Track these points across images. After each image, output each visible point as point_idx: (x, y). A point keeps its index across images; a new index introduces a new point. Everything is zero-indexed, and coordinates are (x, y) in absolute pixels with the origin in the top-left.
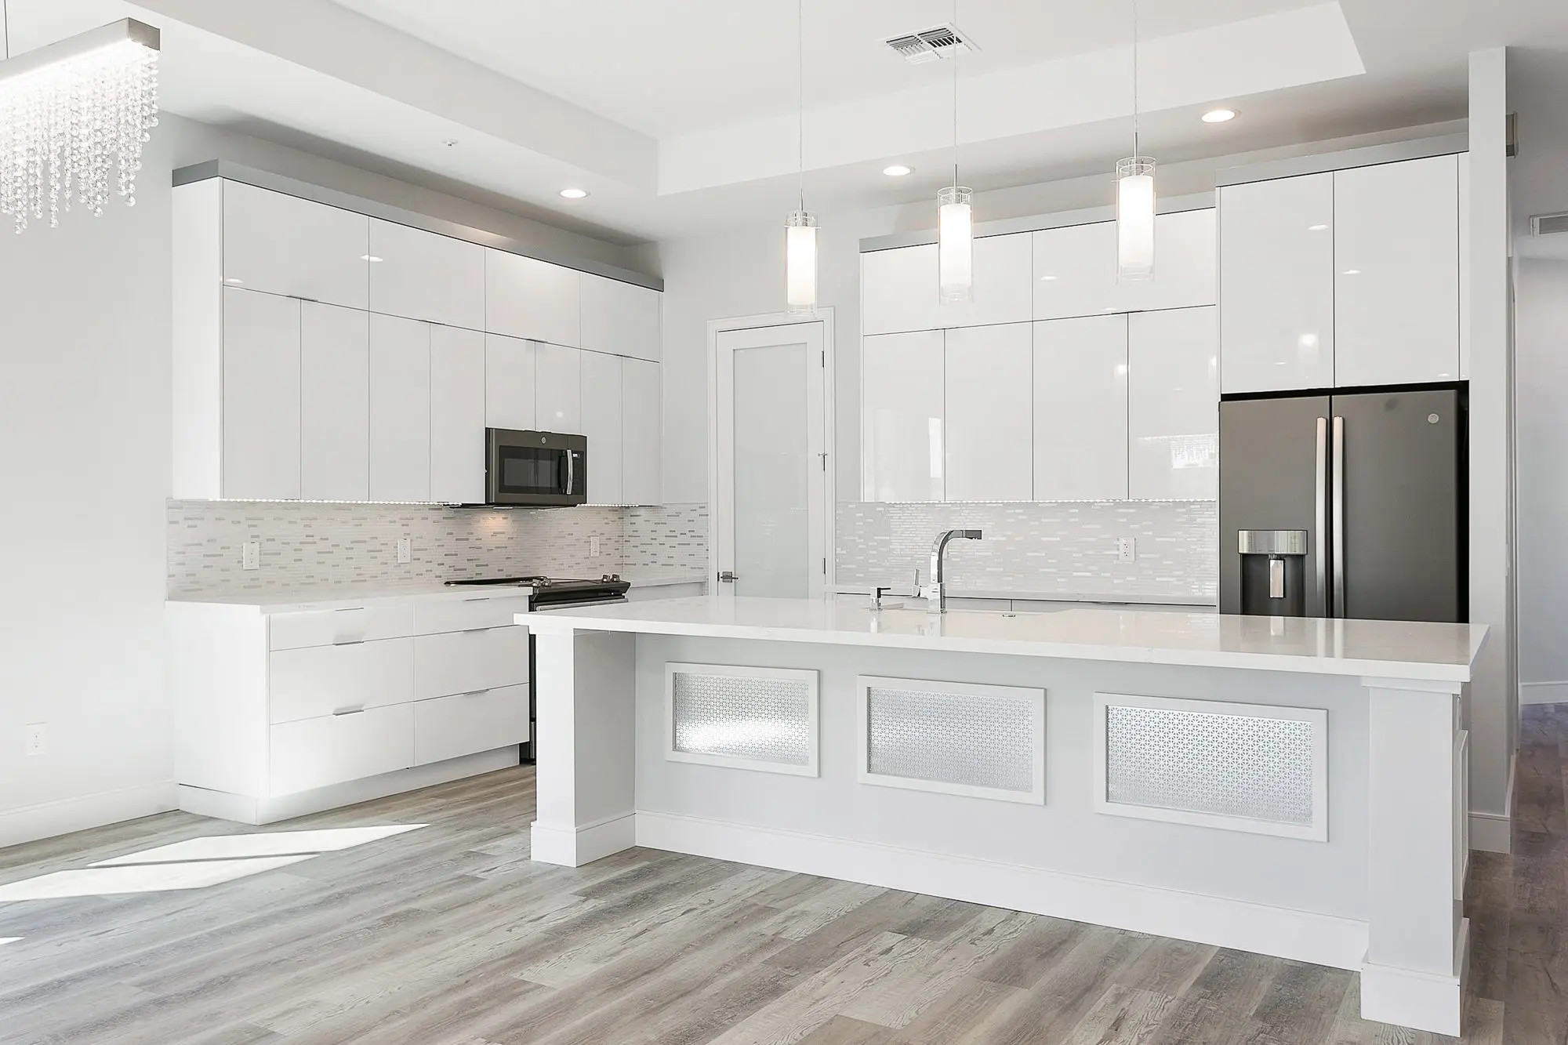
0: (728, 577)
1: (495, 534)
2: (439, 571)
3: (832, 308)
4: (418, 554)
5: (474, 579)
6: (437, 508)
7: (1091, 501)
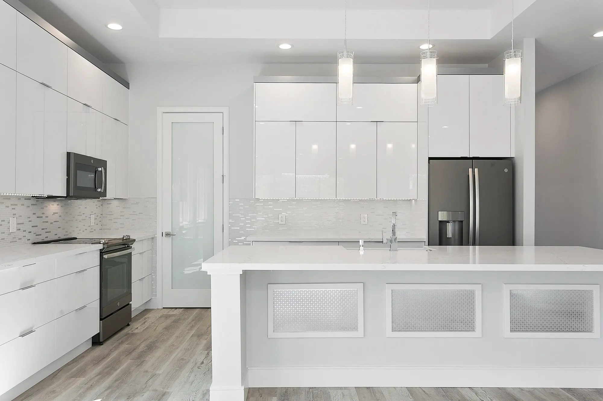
0: (168, 235)
1: (54, 213)
2: (29, 236)
3: (228, 107)
4: (20, 226)
5: (45, 240)
6: (28, 198)
7: (350, 199)
